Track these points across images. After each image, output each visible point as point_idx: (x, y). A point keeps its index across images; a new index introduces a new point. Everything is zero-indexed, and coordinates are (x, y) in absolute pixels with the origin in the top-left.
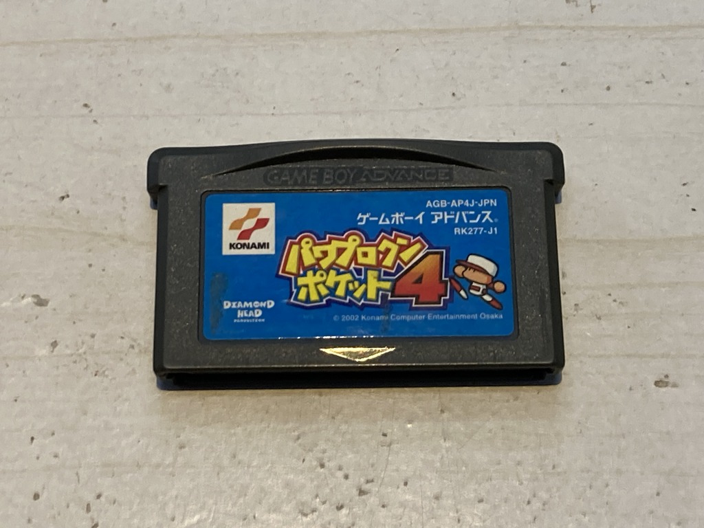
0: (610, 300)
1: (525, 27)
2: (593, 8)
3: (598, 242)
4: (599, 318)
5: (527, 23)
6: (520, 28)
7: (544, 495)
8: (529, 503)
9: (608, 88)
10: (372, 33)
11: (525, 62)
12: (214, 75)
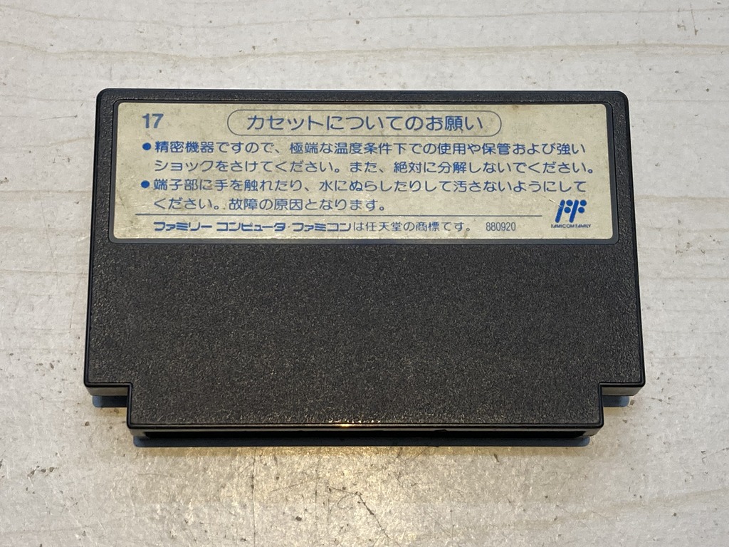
0: (710, 239)
1: (651, 45)
2: (696, 31)
3: (702, 199)
4: (704, 253)
5: (652, 42)
6: (646, 45)
7: (668, 374)
8: (658, 378)
9: (708, 90)
10: (544, 47)
11: (650, 69)
12: (435, 77)
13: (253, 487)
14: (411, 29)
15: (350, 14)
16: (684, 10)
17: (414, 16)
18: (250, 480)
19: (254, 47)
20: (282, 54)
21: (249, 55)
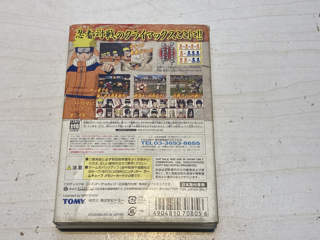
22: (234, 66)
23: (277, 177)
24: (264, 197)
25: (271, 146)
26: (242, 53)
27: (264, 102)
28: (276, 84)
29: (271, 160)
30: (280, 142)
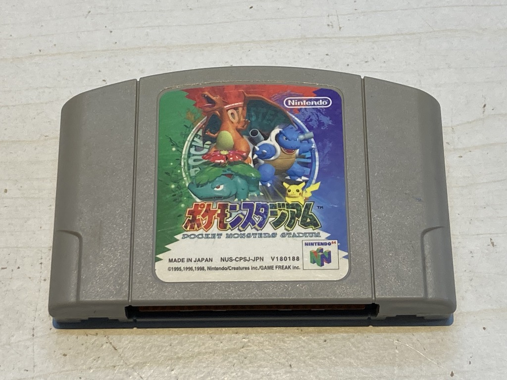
13: (33, 335)
14: (147, 35)
15: (106, 27)
16: (332, 15)
17: (150, 27)
18: (32, 331)
19: (40, 51)
20: (60, 54)
21: (37, 55)
22: (384, 65)
23: (484, 328)
24: (452, 375)
25: (471, 255)
26: (402, 34)
27: (455, 149)
28: (485, 106)
29: (470, 288)
30: (493, 245)
